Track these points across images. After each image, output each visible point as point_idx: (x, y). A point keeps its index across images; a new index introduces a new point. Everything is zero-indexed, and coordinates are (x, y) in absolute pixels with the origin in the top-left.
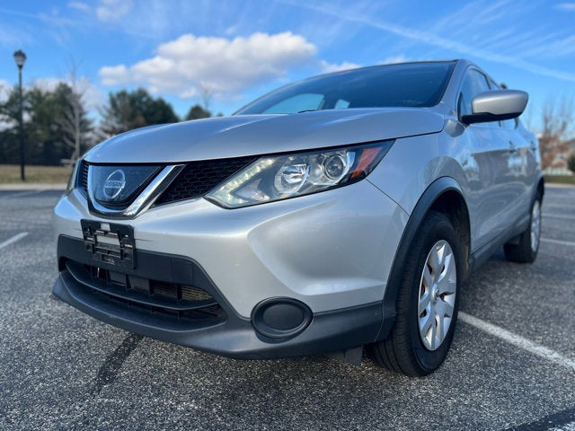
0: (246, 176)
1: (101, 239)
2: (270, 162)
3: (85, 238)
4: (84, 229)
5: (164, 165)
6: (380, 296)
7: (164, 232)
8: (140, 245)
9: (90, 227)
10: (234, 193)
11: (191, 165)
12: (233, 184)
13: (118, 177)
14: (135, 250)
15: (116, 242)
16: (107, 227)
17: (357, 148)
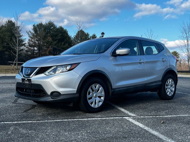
0: (51, 69)
1: (25, 82)
2: (55, 67)
3: (22, 82)
4: (22, 80)
5: (37, 68)
6: (75, 92)
7: (36, 80)
8: (32, 83)
9: (23, 80)
10: (48, 73)
11: (42, 68)
12: (49, 71)
13: (29, 70)
14: (31, 84)
15: (28, 82)
16: (26, 80)
17: (71, 65)
